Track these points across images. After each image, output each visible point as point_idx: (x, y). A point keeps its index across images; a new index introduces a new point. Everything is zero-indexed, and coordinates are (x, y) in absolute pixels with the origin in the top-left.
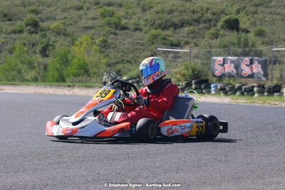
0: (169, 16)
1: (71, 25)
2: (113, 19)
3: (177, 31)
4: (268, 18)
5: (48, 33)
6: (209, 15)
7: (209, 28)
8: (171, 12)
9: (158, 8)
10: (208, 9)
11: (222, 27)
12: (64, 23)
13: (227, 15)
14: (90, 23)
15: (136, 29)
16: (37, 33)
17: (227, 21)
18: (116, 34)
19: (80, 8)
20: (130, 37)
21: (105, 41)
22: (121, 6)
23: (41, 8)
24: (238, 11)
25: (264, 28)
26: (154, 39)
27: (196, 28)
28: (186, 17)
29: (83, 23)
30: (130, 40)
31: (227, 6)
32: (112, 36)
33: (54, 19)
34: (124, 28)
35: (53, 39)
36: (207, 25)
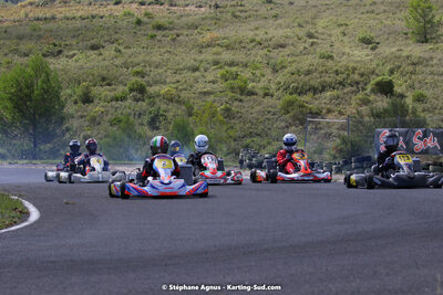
0: (307, 78)
1: (185, 89)
2: (237, 83)
3: (317, 96)
4: (429, 79)
5: (157, 100)
6: (356, 77)
7: (356, 92)
8: (308, 73)
9: (293, 68)
10: (354, 69)
11: (373, 91)
12: (177, 88)
13: (378, 75)
14: (209, 88)
15: (266, 95)
16: (143, 100)
17: (378, 84)
18: (241, 101)
19: (196, 69)
20: (260, 104)
21: (227, 110)
22: (246, 66)
23: (148, 69)
24: (392, 72)
25: (425, 92)
26: (288, 106)
27: (340, 92)
28: (327, 79)
29: (200, 87)
30: (259, 108)
31: (378, 65)
32: (236, 103)
33: (165, 83)
34: (251, 93)
35: (163, 107)
36: (354, 88)
